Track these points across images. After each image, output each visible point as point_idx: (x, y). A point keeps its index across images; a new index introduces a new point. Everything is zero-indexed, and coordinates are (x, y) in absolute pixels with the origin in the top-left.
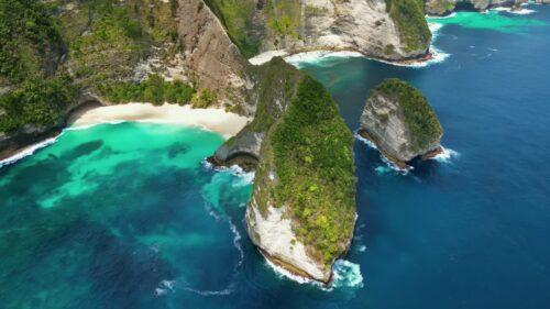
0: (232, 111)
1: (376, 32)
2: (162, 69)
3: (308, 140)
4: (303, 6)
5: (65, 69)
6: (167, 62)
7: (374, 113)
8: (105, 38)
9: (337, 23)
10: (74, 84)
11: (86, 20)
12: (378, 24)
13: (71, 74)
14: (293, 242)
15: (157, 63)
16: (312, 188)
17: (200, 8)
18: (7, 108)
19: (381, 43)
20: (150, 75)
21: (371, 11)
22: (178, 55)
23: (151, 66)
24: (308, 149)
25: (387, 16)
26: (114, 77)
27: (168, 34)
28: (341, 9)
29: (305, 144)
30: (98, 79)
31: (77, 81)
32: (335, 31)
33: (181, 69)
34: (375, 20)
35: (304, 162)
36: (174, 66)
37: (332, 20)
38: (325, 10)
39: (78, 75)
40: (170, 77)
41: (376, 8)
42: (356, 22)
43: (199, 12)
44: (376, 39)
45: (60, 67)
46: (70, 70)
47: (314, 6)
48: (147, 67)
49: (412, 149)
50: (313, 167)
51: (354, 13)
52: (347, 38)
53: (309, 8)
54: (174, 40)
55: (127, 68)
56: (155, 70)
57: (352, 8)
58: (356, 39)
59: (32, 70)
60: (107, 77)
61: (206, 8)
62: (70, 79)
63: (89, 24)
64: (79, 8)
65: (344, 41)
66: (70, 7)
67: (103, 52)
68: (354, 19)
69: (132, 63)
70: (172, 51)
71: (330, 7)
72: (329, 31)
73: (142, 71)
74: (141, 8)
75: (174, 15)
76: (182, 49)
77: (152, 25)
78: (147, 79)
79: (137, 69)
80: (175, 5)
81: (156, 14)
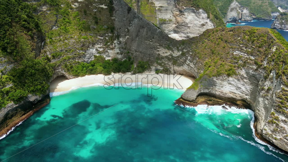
0: (161, 73)
1: (202, 29)
4: (158, 19)
5: (45, 52)
6: (108, 47)
8: (66, 31)
9: (177, 27)
10: (51, 63)
11: (54, 19)
12: (203, 25)
13: (49, 56)
15: (100, 48)
17: (129, 10)
18: (14, 81)
20: (95, 57)
21: (198, 19)
22: (115, 42)
25: (208, 21)
26: (74, 58)
27: (108, 28)
28: (179, 19)
30: (65, 60)
31: (53, 62)
32: (176, 32)
33: (118, 51)
34: (201, 23)
36: (112, 49)
37: (174, 26)
38: (170, 20)
39: (54, 57)
40: (109, 56)
41: (201, 17)
42: (189, 25)
43: (128, 13)
45: (42, 51)
46: (48, 53)
47: (164, 18)
48: (94, 51)
51: (187, 21)
52: (183, 35)
54: (112, 32)
55: (81, 52)
56: (99, 52)
57: (186, 18)
58: (189, 35)
59: (27, 52)
60: (69, 59)
62: (49, 60)
63: (56, 21)
64: (50, 10)
66: (44, 8)
67: (66, 41)
68: (187, 24)
69: (85, 47)
70: (112, 39)
71: (173, 18)
72: (172, 32)
73: (91, 54)
74: (88, 13)
75: (112, 16)
76: (118, 37)
77: (96, 23)
78: (93, 59)
79: (87, 52)
80: (111, 10)
81: (98, 16)
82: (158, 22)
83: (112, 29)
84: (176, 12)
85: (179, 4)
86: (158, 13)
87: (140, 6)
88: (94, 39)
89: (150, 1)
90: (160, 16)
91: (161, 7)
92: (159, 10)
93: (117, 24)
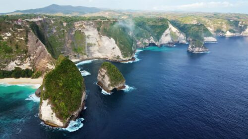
1: (113, 51)
2: (21, 65)
3: (61, 78)
4: (86, 43)
7: (101, 75)
9: (99, 49)
12: (113, 48)
14: (52, 114)
15: (18, 62)
16: (60, 93)
17: (38, 41)
19: (115, 55)
20: (15, 67)
21: (111, 44)
22: (27, 59)
23: (16, 63)
24: (61, 81)
25: (116, 46)
29: (60, 79)
32: (99, 52)
33: (29, 64)
35: (59, 85)
36: (26, 63)
38: (95, 44)
40: (24, 67)
42: (106, 48)
43: (36, 42)
44: (113, 54)
47: (91, 43)
48: (14, 64)
49: (111, 85)
50: (63, 87)
51: (105, 45)
53: (89, 44)
55: (5, 64)
56: (18, 65)
57: (104, 43)
61: (40, 41)
69: (7, 62)
70: (25, 58)
71: (96, 43)
72: (97, 52)
73: (12, 66)
74: (13, 42)
75: (27, 44)
76: (29, 56)
77: (17, 48)
78: (14, 69)
79: (9, 65)
80: (27, 40)
81: (19, 44)
82: (86, 46)
83: (26, 52)
84: (98, 39)
85: (99, 34)
86: (87, 39)
87: (75, 35)
88: (14, 57)
89: (82, 31)
90: (88, 41)
91: (89, 35)
92: (88, 37)
93: (29, 49)
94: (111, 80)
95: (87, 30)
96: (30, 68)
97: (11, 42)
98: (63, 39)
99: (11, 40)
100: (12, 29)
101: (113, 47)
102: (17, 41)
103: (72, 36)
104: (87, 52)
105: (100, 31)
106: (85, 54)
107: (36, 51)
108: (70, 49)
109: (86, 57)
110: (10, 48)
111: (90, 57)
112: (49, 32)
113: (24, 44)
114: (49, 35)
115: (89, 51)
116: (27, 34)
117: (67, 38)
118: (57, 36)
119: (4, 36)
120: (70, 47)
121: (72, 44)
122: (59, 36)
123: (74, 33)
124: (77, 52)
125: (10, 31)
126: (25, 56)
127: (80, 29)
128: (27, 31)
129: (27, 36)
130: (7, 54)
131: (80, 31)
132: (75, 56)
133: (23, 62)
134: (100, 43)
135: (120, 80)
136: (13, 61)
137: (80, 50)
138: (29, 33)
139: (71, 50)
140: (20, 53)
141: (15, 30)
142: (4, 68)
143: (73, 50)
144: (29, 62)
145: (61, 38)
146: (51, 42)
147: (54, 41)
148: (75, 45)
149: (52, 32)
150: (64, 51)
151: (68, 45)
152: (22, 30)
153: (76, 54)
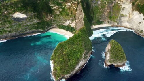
1: (139, 25)
2: (71, 23)
4: (120, 14)
8: (61, 15)
9: (129, 20)
12: (140, 23)
16: (60, 59)
17: (81, 11)
19: (139, 29)
21: (139, 19)
23: (69, 22)
25: (143, 21)
29: (66, 49)
31: (53, 22)
34: (140, 22)
35: (63, 53)
38: (126, 16)
41: (141, 18)
44: (138, 27)
47: (123, 14)
50: (65, 55)
51: (134, 18)
57: (134, 16)
58: (134, 26)
61: (83, 11)
64: (58, 8)
65: (130, 26)
66: (56, 7)
68: (134, 20)
69: (65, 21)
70: (74, 20)
71: (128, 15)
72: (126, 22)
73: (67, 23)
74: (70, 9)
75: (76, 12)
76: (76, 20)
77: (71, 13)
78: (68, 25)
79: (66, 22)
80: (77, 10)
81: (73, 11)
82: (119, 16)
83: (75, 16)
84: (131, 12)
85: (132, 8)
86: (122, 10)
87: (114, 6)
88: (69, 19)
89: (120, 4)
90: (122, 12)
91: (125, 8)
92: (123, 9)
93: (77, 15)
94: (111, 57)
95: (124, 3)
96: (75, 27)
97: (69, 9)
98: (103, 9)
99: (70, 8)
100: (72, 1)
101: (141, 21)
102: (72, 9)
103: (111, 7)
104: (118, 20)
105: (134, 6)
106: (116, 22)
107: (79, 17)
108: (106, 16)
109: (116, 24)
110: (69, 13)
111: (119, 25)
112: (95, 3)
113: (75, 11)
114: (95, 5)
115: (120, 20)
116: (78, 5)
117: (106, 9)
118: (100, 6)
119: (67, 5)
120: (107, 15)
121: (110, 13)
122: (101, 7)
123: (113, 5)
124: (111, 19)
125: (70, 2)
126: (74, 19)
127: (119, 2)
128: (78, 4)
129: (77, 7)
130: (66, 16)
131: (119, 3)
132: (109, 22)
133: (72, 22)
134: (130, 15)
135: (120, 60)
136: (68, 20)
137: (113, 18)
138: (79, 5)
139: (107, 18)
140: (72, 17)
141: (73, 2)
142: (63, 23)
143: (108, 18)
144: (75, 23)
145: (102, 8)
146: (95, 10)
147: (97, 10)
148: (111, 13)
149: (97, 3)
150: (102, 17)
151: (106, 14)
152: (76, 2)
153: (109, 21)
